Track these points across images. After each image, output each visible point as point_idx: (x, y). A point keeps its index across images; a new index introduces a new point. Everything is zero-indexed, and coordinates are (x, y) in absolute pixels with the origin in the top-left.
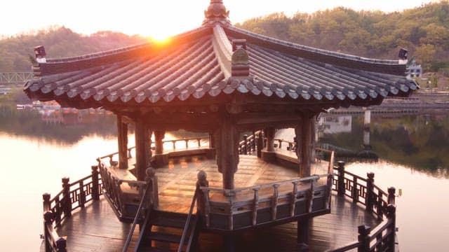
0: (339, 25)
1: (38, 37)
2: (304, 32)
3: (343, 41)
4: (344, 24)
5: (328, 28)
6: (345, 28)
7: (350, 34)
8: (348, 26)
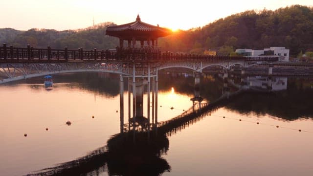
0: (292, 18)
1: (98, 30)
2: (266, 23)
3: (295, 29)
4: (296, 17)
5: (284, 20)
6: (297, 20)
7: (299, 24)
8: (299, 19)
